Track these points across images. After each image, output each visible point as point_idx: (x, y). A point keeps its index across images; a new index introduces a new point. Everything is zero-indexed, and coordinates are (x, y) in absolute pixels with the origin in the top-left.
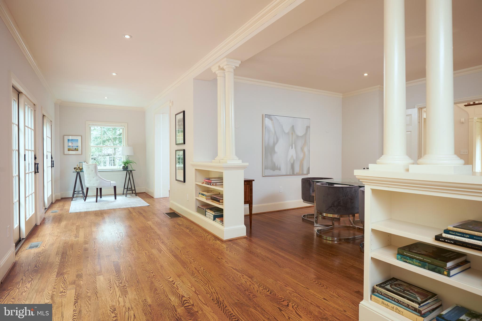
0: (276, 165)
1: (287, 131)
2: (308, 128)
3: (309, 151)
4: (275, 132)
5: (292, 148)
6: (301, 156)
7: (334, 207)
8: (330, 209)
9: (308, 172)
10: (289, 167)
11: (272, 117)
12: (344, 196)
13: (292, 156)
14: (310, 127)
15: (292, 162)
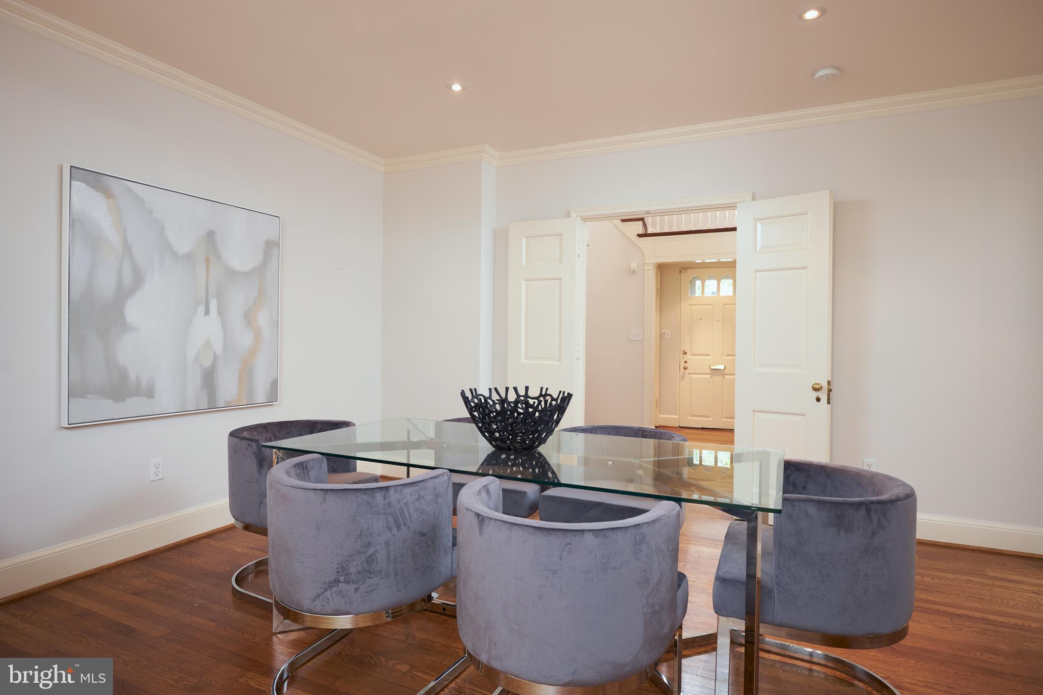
0: (132, 376)
1: (183, 246)
2: (271, 246)
3: (276, 324)
4: (127, 248)
5: (207, 312)
6: (245, 340)
7: (347, 582)
8: (328, 593)
9: (273, 397)
10: (194, 382)
11: (115, 186)
12: (390, 529)
13: (208, 343)
14: (277, 245)
15: (207, 362)
